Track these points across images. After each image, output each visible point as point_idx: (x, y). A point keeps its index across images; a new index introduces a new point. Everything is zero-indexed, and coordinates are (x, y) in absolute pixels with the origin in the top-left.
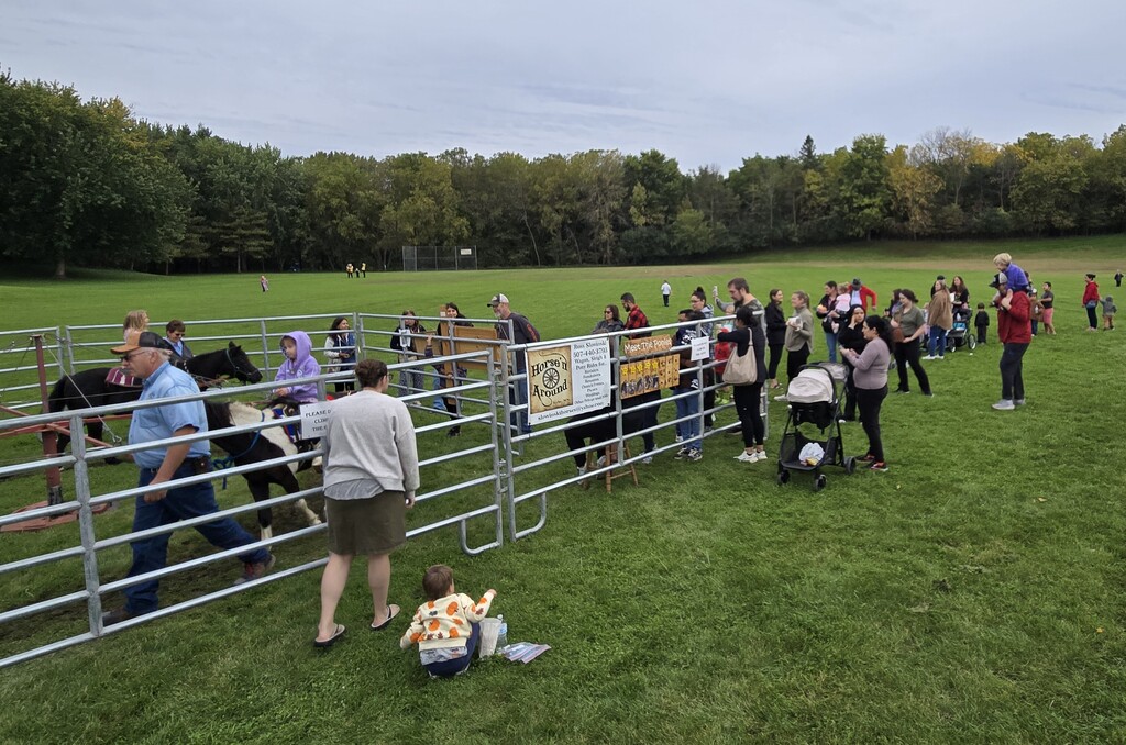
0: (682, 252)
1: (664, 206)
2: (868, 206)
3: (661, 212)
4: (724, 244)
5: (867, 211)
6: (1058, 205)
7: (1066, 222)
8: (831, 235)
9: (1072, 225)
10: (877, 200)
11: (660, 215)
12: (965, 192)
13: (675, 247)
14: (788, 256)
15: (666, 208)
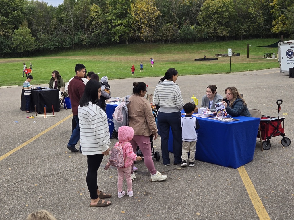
0: (18, 51)
1: (12, 25)
2: (119, 25)
3: (10, 28)
4: (45, 46)
5: (117, 28)
6: (220, 24)
7: (224, 33)
8: (103, 40)
9: (228, 34)
10: (124, 22)
11: (9, 30)
12: (180, 16)
13: (14, 48)
14: (80, 53)
15: (13, 26)
